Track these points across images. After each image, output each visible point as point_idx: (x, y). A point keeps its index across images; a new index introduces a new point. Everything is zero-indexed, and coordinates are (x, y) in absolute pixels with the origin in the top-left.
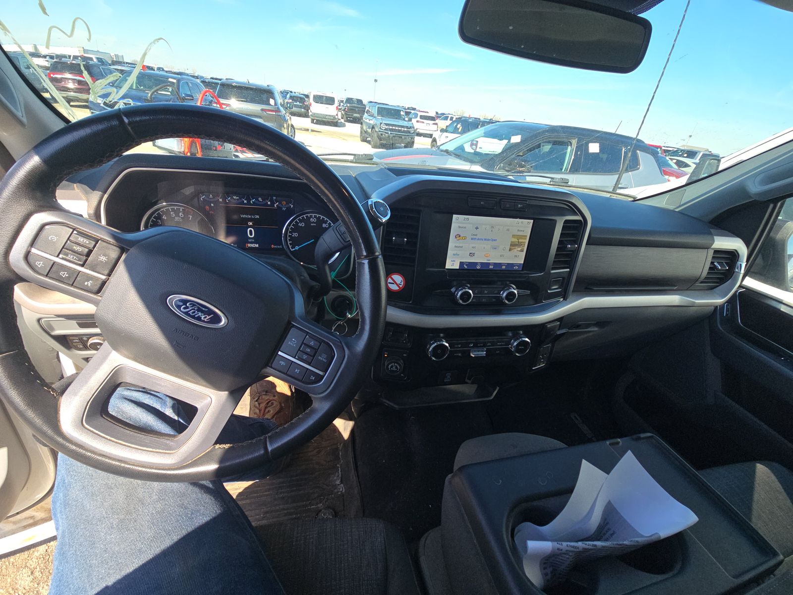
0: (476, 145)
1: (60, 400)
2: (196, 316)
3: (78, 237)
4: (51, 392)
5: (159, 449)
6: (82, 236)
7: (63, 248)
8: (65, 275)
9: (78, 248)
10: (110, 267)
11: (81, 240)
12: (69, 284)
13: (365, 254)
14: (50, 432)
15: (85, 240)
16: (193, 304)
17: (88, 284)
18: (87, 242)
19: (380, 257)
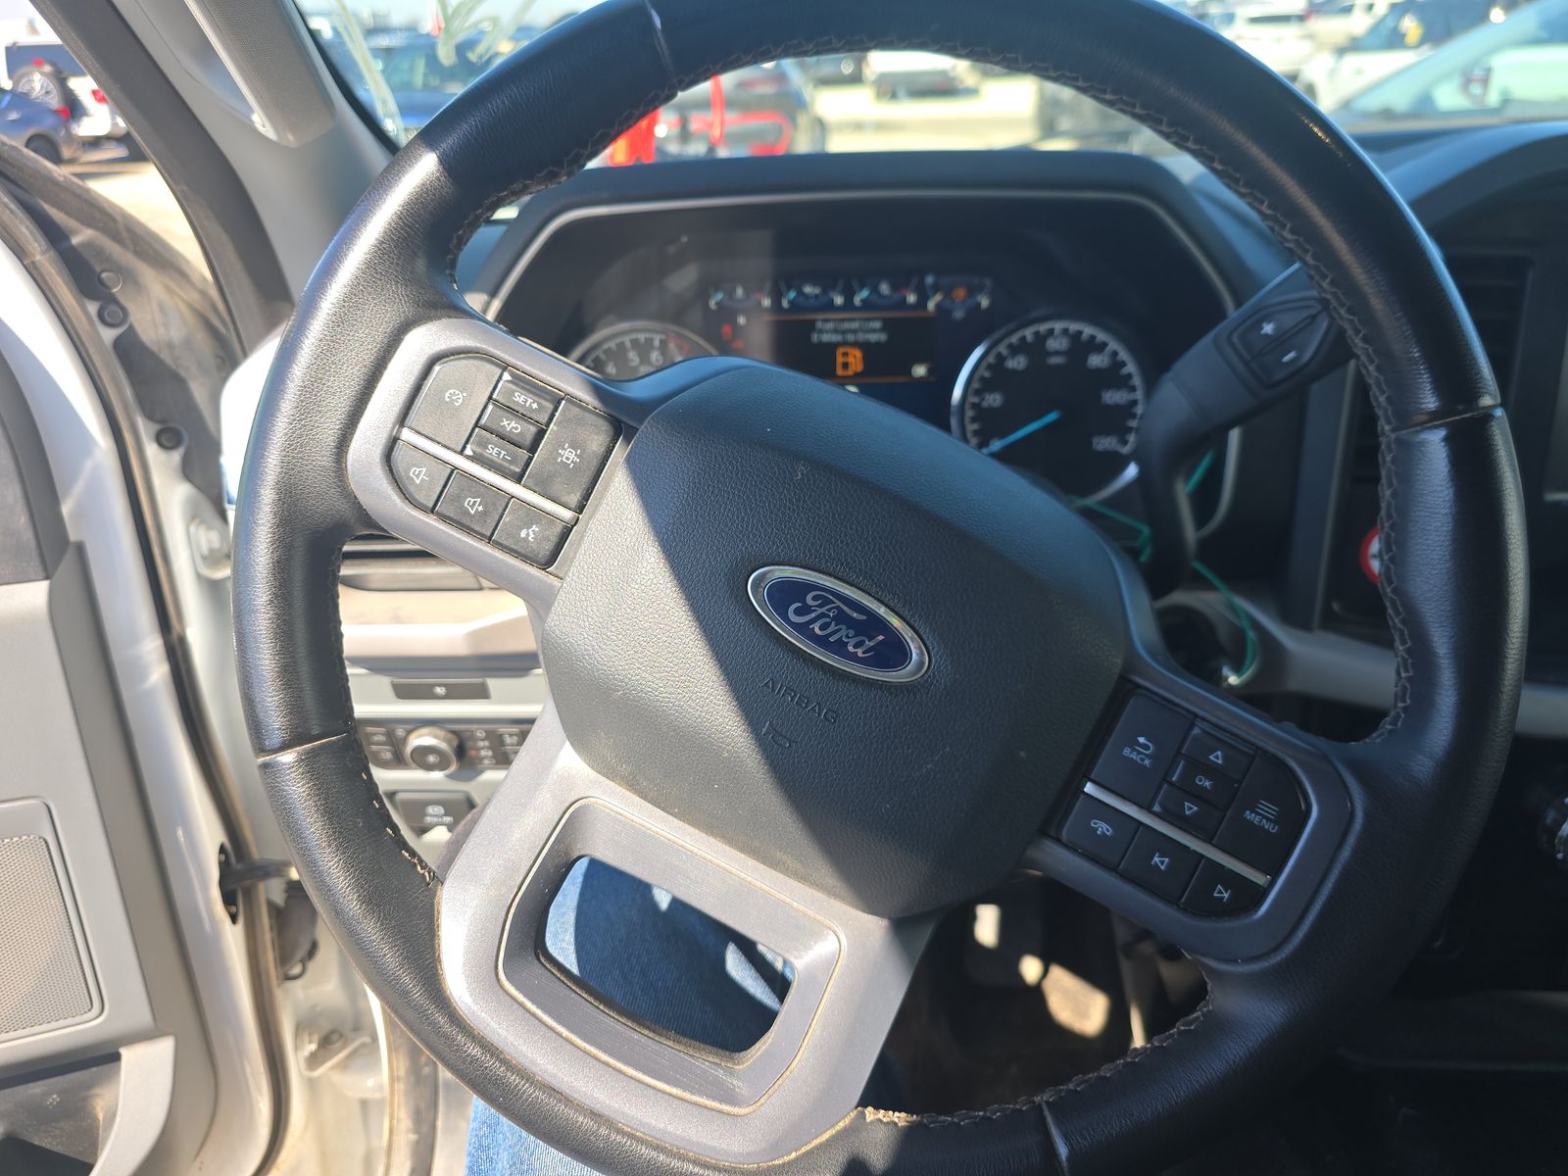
0: (1485, 81)
1: (439, 893)
2: (832, 639)
3: (513, 392)
4: (419, 868)
5: (700, 1093)
6: (523, 388)
7: (476, 425)
8: (473, 505)
9: (513, 424)
10: (585, 480)
11: (520, 398)
12: (481, 536)
13: (1430, 402)
14: (417, 994)
15: (530, 401)
16: (825, 596)
17: (528, 534)
18: (535, 406)
19: (1499, 412)
